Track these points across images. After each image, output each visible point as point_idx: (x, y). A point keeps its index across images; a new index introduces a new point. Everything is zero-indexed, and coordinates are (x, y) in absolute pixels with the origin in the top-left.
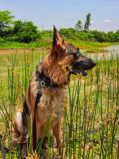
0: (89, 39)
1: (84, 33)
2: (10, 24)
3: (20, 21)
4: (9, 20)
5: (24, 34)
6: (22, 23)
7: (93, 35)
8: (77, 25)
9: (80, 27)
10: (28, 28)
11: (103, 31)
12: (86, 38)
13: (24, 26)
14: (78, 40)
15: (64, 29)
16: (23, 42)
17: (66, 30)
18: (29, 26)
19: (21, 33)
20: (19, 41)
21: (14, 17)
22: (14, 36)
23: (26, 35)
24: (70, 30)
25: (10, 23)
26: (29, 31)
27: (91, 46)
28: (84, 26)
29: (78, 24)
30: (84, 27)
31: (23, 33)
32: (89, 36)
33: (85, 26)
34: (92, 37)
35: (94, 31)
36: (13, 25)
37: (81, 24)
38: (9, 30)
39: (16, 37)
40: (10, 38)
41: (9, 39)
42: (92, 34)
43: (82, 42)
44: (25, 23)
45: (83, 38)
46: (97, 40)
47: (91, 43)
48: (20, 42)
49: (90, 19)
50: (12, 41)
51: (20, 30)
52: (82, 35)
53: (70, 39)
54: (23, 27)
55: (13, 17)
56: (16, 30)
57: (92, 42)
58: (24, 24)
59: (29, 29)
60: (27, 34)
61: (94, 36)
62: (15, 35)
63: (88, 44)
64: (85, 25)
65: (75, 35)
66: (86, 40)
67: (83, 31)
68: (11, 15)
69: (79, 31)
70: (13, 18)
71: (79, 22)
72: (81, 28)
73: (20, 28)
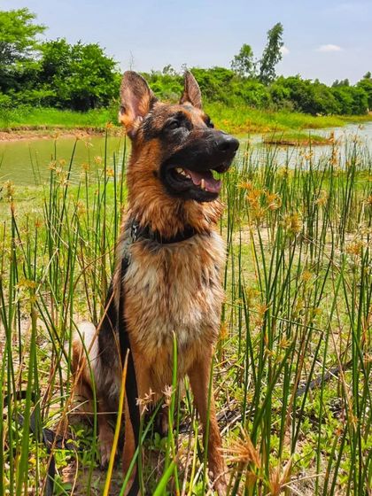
0: (275, 101)
1: (261, 85)
2: (31, 52)
3: (63, 41)
4: (29, 38)
5: (74, 82)
6: (68, 47)
7: (287, 91)
8: (237, 58)
9: (247, 64)
10: (86, 66)
11: (317, 80)
12: (265, 98)
13: (73, 57)
14: (239, 104)
15: (199, 71)
16: (69, 108)
17: (204, 75)
18: (89, 59)
19: (63, 78)
20: (57, 105)
21: (44, 28)
22: (42, 88)
23: (78, 87)
24: (216, 73)
25: (30, 47)
26: (89, 73)
27: (279, 126)
28: (261, 61)
29: (242, 55)
30: (259, 66)
31: (69, 79)
32: (274, 94)
33: (264, 64)
34: (285, 96)
35: (289, 78)
36: (39, 55)
37: (252, 55)
38: (26, 71)
39: (49, 93)
40: (30, 96)
41: (25, 97)
42: (282, 87)
43: (253, 113)
44: (77, 48)
45: (255, 99)
46: (301, 108)
47: (279, 116)
48: (60, 108)
49: (279, 41)
50: (34, 103)
51: (62, 70)
52: (252, 89)
53: (216, 103)
54: (70, 60)
55: (41, 29)
56: (49, 71)
57: (284, 113)
58: (73, 52)
59: (88, 69)
60: (81, 82)
61: (291, 94)
62: (46, 86)
63: (272, 118)
64: (262, 58)
65: (231, 88)
66: (267, 107)
67: (258, 77)
68: (35, 23)
69: (244, 78)
70: (41, 32)
71: (246, 51)
72: (252, 69)
73: (61, 64)
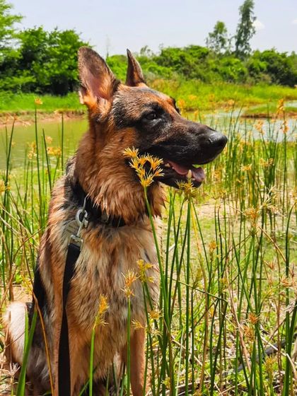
0: (252, 76)
1: (237, 60)
2: (10, 41)
3: (40, 29)
4: (7, 28)
5: (53, 67)
6: (45, 34)
7: (263, 65)
8: (212, 36)
9: (222, 40)
10: (64, 51)
11: (293, 52)
12: (242, 73)
13: (51, 43)
14: (216, 80)
15: (174, 49)
16: (49, 92)
17: (180, 53)
18: (66, 44)
19: (41, 64)
20: (37, 90)
21: (21, 17)
22: (22, 75)
23: (57, 72)
24: (192, 51)
25: (9, 36)
26: (65, 58)
27: (257, 99)
28: (236, 37)
29: (216, 32)
30: (234, 41)
31: (48, 65)
32: (251, 68)
33: (239, 39)
34: (262, 70)
35: (265, 52)
36: (17, 43)
37: (226, 31)
38: (6, 59)
39: (29, 79)
40: (11, 83)
41: (6, 85)
42: (258, 61)
43: (231, 88)
44: (54, 34)
45: (232, 74)
46: (278, 81)
47: (257, 89)
48: (40, 93)
49: (251, 15)
50: (14, 90)
51: (40, 56)
52: (229, 64)
53: (193, 80)
54: (48, 46)
55: (18, 18)
56: (29, 57)
57: (262, 86)
58: (51, 37)
59: (66, 54)
60: (59, 67)
61: (268, 67)
62: (25, 72)
63: (249, 92)
64: (236, 34)
65: (208, 65)
66: (244, 81)
67: (233, 53)
68: (12, 13)
69: (220, 54)
70: (19, 22)
71: (220, 28)
72: (227, 45)
73: (39, 51)
